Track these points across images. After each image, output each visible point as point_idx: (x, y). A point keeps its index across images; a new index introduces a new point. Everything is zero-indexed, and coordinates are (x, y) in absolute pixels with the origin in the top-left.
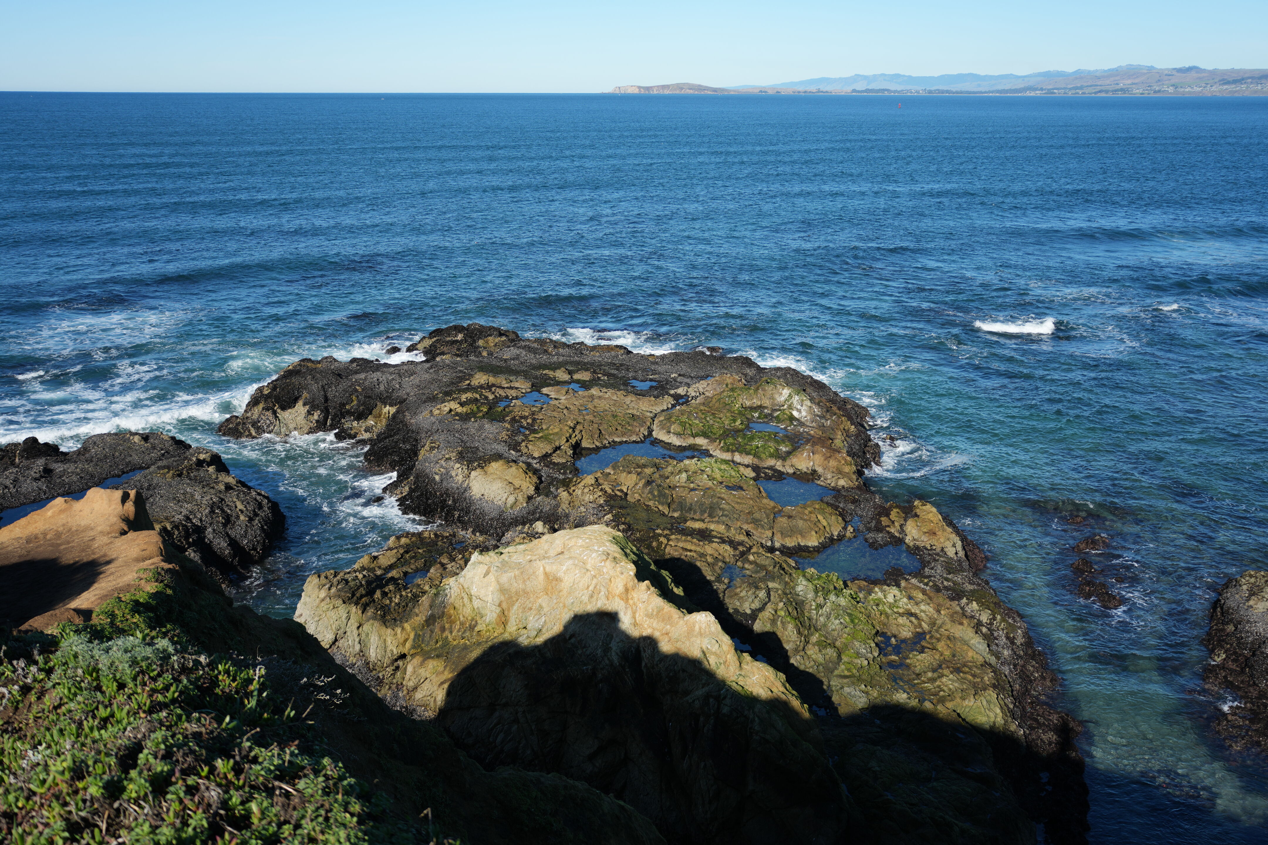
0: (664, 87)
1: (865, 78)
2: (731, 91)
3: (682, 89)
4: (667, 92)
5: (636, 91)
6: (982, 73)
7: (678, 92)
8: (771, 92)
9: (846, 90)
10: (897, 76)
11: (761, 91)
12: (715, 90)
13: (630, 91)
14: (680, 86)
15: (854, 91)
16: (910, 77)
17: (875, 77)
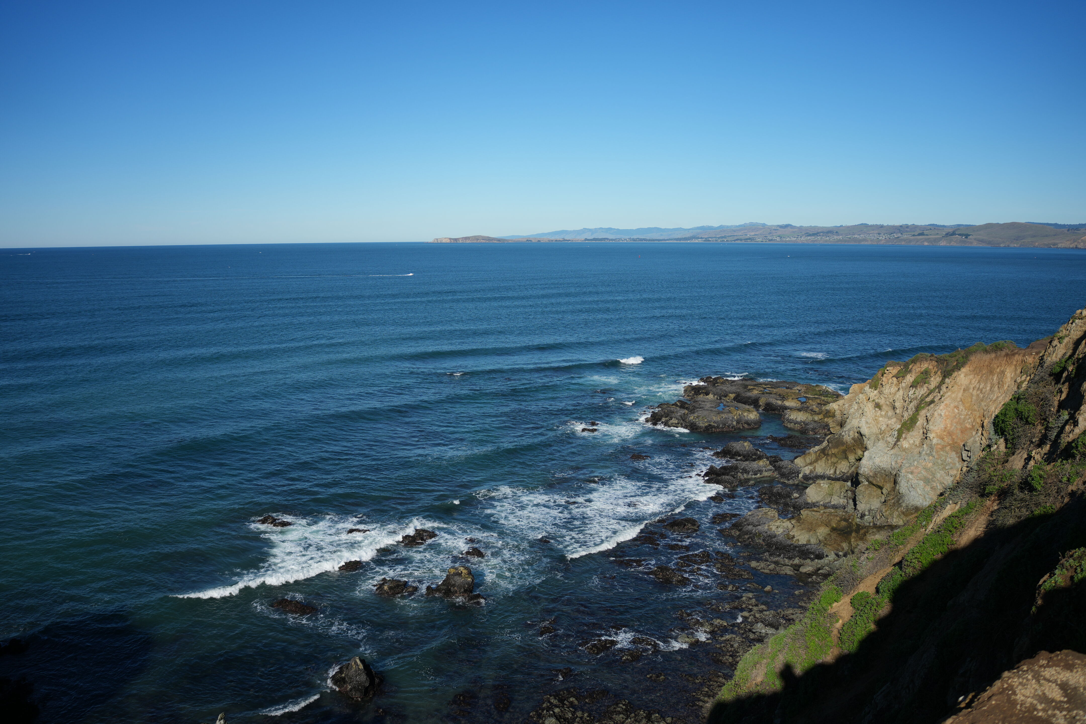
0: (466, 238)
1: (590, 230)
2: (509, 240)
3: (478, 239)
4: (468, 241)
5: (449, 241)
6: (663, 227)
7: (475, 241)
8: (533, 241)
9: (581, 238)
10: (610, 229)
11: (527, 240)
12: (499, 240)
13: (444, 241)
14: (477, 238)
15: (586, 239)
16: (618, 229)
17: (596, 230)
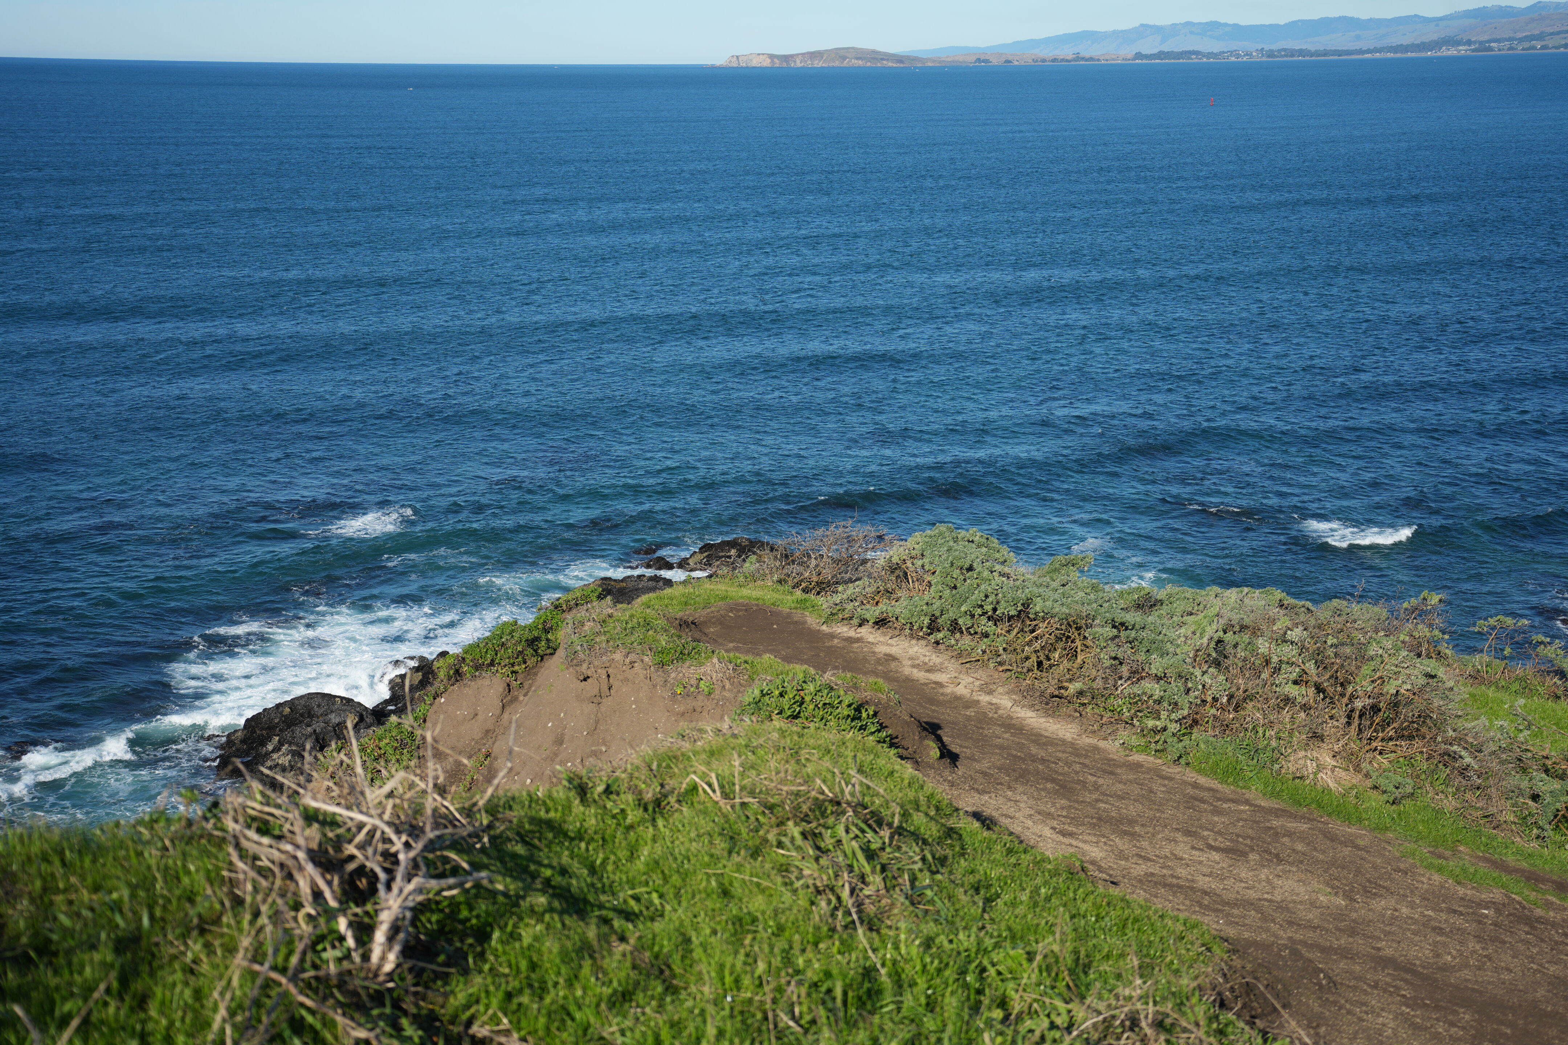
0: (813, 55)
1: (1158, 30)
2: (927, 60)
3: (844, 58)
4: (818, 64)
5: (767, 63)
6: (1364, 16)
7: (837, 64)
8: (995, 61)
9: (1125, 52)
10: (1214, 25)
11: (978, 60)
12: (899, 59)
13: (755, 63)
14: (840, 53)
15: (1139, 56)
16: (1236, 26)
17: (1174, 30)
